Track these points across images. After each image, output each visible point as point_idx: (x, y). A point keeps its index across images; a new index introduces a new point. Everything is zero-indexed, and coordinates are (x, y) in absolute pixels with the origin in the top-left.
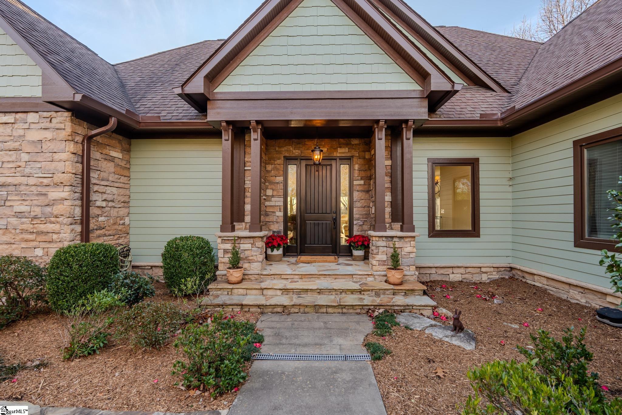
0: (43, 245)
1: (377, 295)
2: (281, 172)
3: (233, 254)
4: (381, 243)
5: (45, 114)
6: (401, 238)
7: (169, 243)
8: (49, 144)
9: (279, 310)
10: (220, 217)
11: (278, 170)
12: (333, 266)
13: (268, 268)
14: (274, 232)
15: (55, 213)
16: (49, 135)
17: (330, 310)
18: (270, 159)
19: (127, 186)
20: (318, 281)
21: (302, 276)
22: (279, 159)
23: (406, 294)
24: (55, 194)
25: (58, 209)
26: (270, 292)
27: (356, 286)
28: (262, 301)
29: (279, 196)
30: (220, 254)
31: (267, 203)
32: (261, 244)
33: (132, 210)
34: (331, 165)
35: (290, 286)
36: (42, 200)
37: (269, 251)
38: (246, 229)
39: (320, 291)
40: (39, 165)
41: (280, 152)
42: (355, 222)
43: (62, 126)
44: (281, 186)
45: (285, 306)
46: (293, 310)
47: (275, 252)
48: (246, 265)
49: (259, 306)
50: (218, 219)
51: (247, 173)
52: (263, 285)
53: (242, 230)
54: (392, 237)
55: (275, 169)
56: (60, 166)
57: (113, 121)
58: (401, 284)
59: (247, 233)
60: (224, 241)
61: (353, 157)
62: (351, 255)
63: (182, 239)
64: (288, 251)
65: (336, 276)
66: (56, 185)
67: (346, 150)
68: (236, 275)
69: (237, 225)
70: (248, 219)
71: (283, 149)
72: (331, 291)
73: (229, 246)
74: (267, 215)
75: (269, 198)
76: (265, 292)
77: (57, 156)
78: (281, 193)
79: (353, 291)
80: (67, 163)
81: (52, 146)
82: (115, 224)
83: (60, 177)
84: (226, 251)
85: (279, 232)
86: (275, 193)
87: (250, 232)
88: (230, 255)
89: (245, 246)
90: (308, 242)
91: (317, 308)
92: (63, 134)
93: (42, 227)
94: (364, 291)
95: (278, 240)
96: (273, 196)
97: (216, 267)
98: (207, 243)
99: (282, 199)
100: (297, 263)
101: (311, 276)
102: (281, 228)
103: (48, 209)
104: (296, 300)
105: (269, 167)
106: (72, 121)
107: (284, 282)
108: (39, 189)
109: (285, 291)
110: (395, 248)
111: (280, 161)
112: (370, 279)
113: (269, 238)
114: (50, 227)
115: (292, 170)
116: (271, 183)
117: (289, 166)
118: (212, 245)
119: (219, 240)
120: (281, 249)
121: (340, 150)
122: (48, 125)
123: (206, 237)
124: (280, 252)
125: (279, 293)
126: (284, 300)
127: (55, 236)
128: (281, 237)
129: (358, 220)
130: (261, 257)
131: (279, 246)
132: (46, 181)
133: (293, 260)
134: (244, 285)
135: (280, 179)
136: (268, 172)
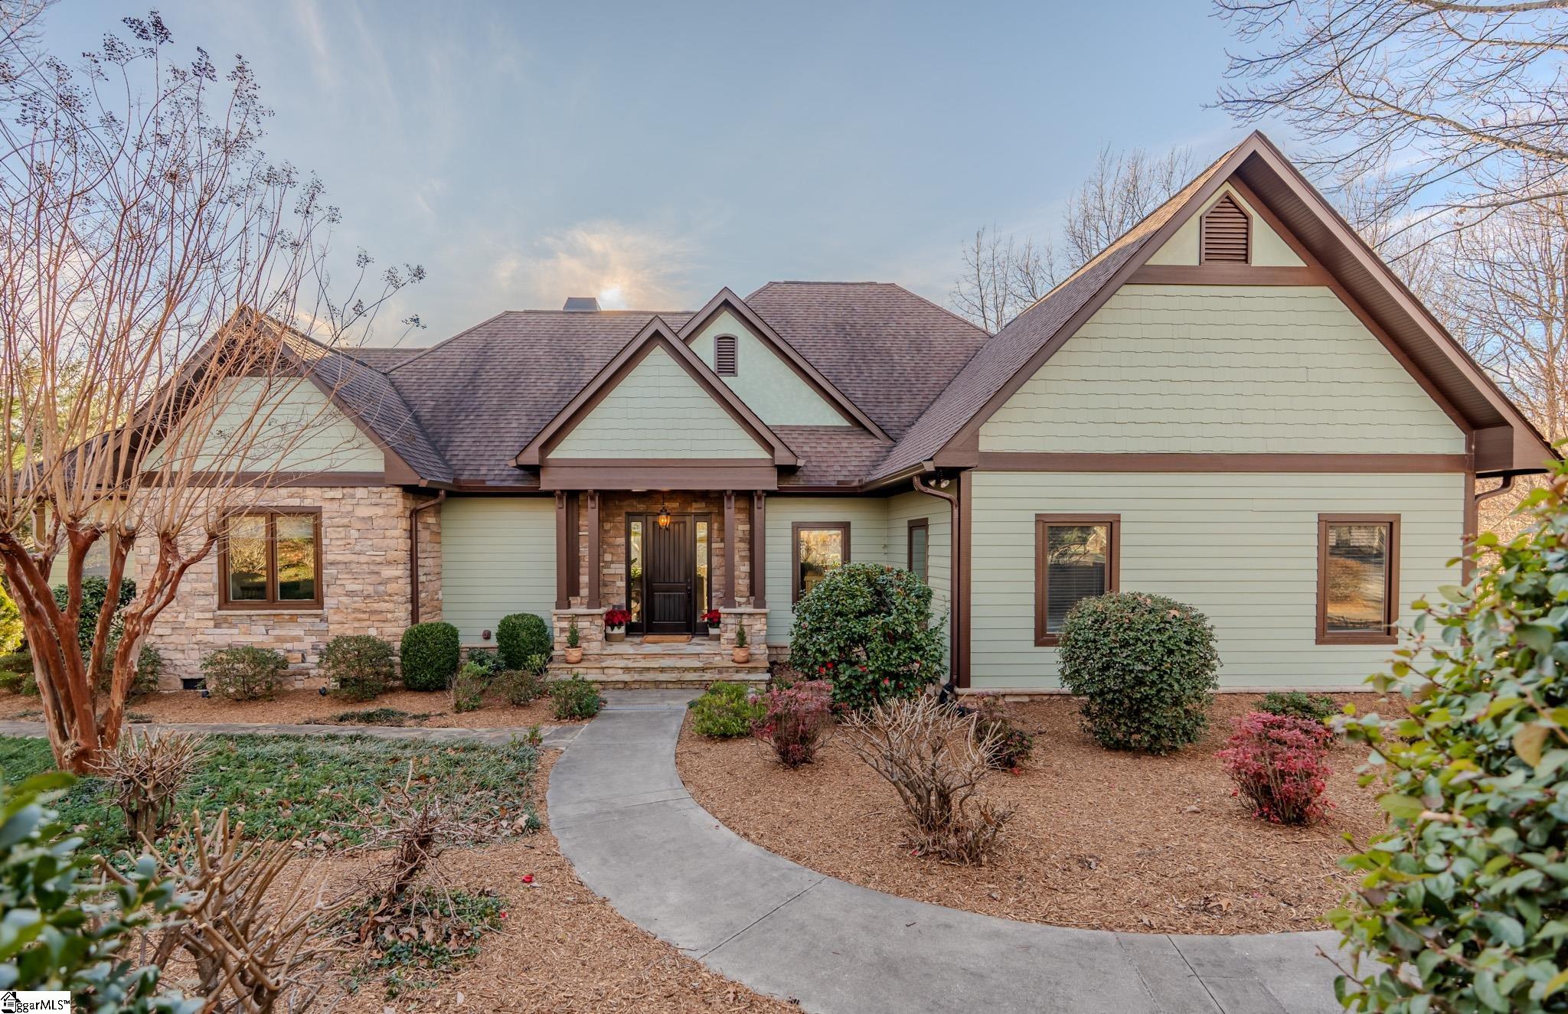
0: (377, 624)
1: (720, 672)
2: (623, 533)
3: (572, 633)
4: (731, 620)
5: (375, 489)
6: (750, 615)
7: (503, 622)
8: (380, 521)
9: (620, 686)
10: (555, 590)
11: (618, 529)
12: (682, 646)
13: (609, 648)
14: (614, 606)
15: (389, 592)
16: (380, 511)
17: (670, 686)
18: (608, 515)
19: (438, 554)
20: (662, 661)
21: (645, 656)
22: (620, 515)
23: (749, 672)
24: (388, 572)
25: (391, 588)
26: (611, 671)
27: (700, 665)
28: (603, 678)
29: (619, 562)
30: (556, 633)
31: (605, 571)
32: (600, 622)
33: (445, 582)
34: (685, 522)
35: (631, 664)
36: (374, 578)
37: (609, 629)
38: (581, 604)
39: (662, 670)
40: (370, 543)
41: (621, 508)
42: (714, 594)
43: (393, 502)
44: (623, 550)
45: (626, 683)
46: (633, 686)
47: (616, 631)
48: (584, 645)
49: (600, 683)
50: (553, 591)
51: (582, 540)
52: (604, 665)
53: (578, 608)
54: (742, 614)
55: (615, 528)
56: (392, 543)
57: (442, 493)
58: (747, 662)
59: (584, 610)
60: (560, 619)
61: (710, 513)
62: (708, 635)
63: (516, 617)
64: (632, 630)
65: (681, 656)
66: (389, 563)
67: (703, 505)
68: (574, 654)
69: (573, 600)
70: (584, 592)
71: (625, 503)
72: (673, 669)
73: (565, 624)
74: (605, 585)
75: (608, 564)
76: (606, 671)
77: (388, 533)
78: (623, 557)
79: (695, 670)
80: (400, 540)
81: (382, 522)
82: (432, 600)
83: (392, 555)
84: (562, 630)
85: (620, 606)
86: (615, 559)
87: (588, 608)
88: (568, 634)
89: (583, 624)
90: (657, 618)
91: (657, 684)
92: (395, 511)
93: (376, 606)
94: (707, 668)
95: (620, 616)
96: (612, 562)
97: (552, 648)
98: (541, 621)
99: (624, 566)
100: (641, 643)
101: (655, 655)
102: (624, 602)
103: (381, 588)
104: (637, 677)
105: (607, 526)
106: (404, 497)
107: (626, 661)
108: (372, 567)
109: (627, 670)
110: (741, 626)
111: (621, 519)
112: (718, 658)
113: (608, 614)
114: (384, 606)
115: (637, 527)
116: (610, 545)
117: (633, 524)
118: (546, 623)
119: (555, 618)
120: (623, 628)
121: (695, 505)
122: (379, 501)
123: (540, 615)
124: (622, 630)
125: (620, 671)
126: (627, 678)
127: (389, 616)
128: (622, 613)
129: (717, 591)
130: (601, 636)
131: (620, 625)
132: (378, 559)
133: (637, 640)
134: (584, 664)
135: (622, 540)
136: (607, 531)
